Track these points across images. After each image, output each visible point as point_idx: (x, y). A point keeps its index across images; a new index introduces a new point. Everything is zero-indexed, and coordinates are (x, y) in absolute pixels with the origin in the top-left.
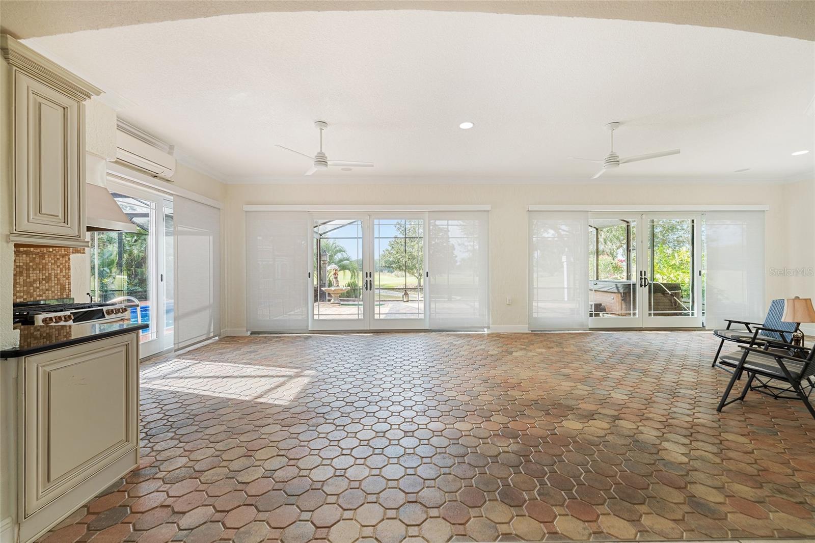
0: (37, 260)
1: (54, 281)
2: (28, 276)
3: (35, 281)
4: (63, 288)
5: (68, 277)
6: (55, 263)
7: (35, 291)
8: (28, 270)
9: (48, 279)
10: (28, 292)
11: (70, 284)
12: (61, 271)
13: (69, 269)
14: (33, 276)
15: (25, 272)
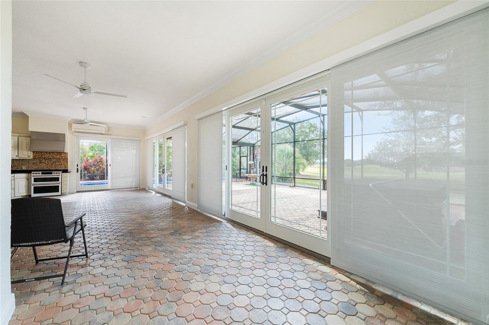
0: (58, 160)
1: (63, 165)
2: (56, 164)
3: (57, 165)
4: (66, 167)
5: (67, 164)
6: (63, 161)
7: (57, 167)
8: (56, 162)
9: (61, 165)
10: (56, 168)
11: (68, 166)
12: (65, 163)
13: (68, 162)
14: (57, 164)
15: (55, 163)
